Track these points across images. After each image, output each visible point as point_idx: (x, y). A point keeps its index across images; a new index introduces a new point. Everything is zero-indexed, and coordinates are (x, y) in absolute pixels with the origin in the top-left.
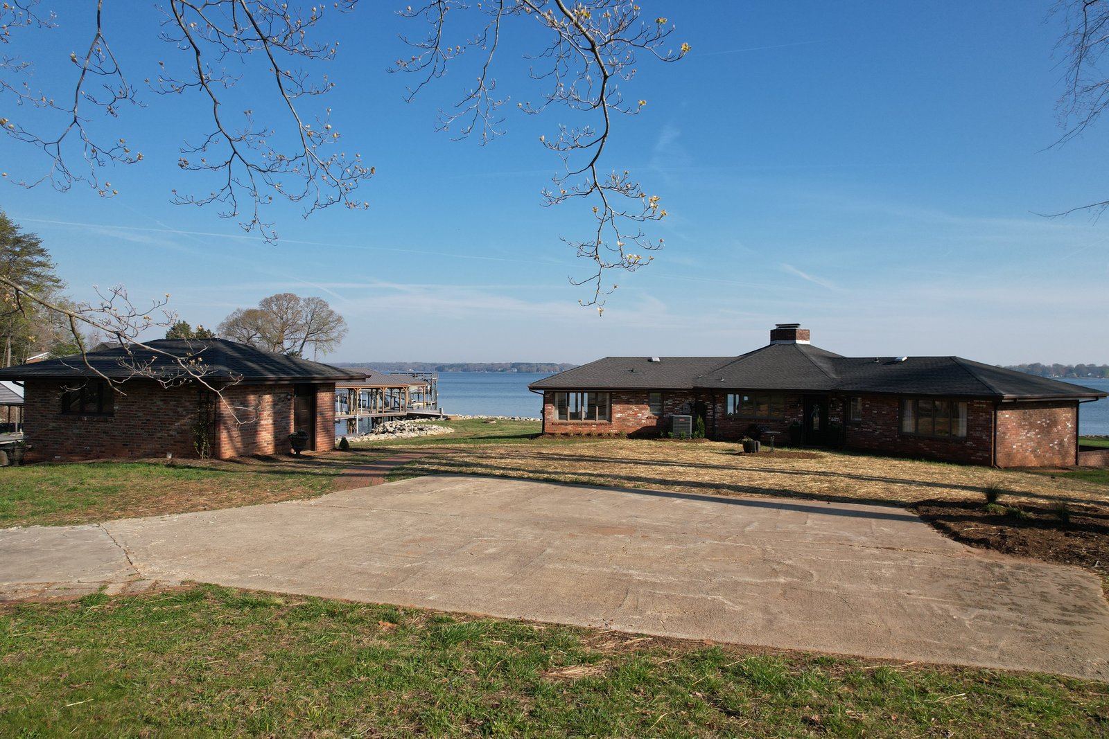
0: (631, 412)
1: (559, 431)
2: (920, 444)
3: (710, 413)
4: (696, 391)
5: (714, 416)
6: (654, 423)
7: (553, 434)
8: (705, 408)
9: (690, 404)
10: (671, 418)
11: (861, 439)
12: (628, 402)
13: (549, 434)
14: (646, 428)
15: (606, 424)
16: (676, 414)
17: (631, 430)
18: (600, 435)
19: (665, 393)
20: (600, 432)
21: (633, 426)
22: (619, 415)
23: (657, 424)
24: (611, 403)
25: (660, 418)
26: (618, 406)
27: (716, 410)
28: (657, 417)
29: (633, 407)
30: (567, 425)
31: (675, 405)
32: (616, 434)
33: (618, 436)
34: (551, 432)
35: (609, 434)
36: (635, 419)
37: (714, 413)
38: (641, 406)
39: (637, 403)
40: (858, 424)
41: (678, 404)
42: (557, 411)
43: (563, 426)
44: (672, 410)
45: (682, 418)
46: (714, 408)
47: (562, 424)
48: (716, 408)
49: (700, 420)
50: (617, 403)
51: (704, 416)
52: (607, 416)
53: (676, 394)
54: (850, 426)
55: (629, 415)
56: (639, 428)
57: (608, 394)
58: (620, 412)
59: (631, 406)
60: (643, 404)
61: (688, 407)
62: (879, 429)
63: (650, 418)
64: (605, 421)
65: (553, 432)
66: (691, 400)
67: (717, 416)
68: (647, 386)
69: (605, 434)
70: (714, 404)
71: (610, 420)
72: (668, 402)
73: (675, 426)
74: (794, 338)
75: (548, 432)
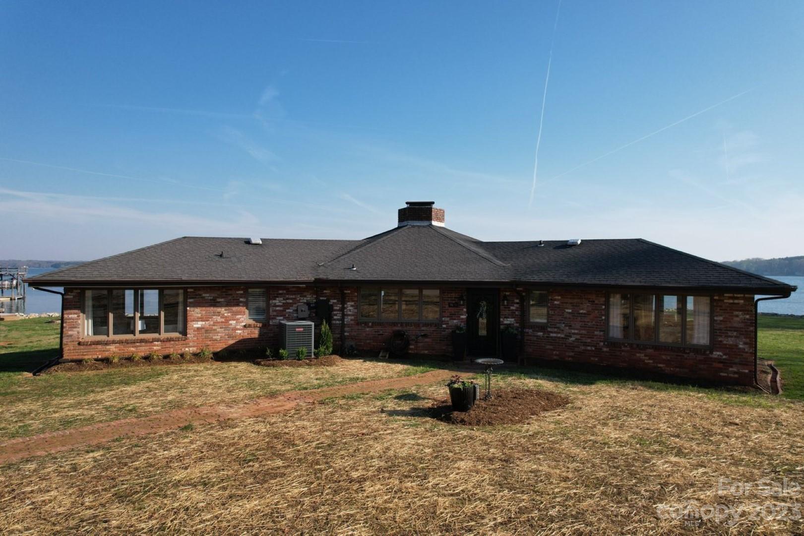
0: (219, 319)
1: (90, 355)
2: (638, 355)
3: (337, 316)
4: (318, 285)
5: (342, 319)
6: (255, 333)
7: (79, 362)
8: (331, 308)
9: (308, 304)
10: (282, 327)
11: (548, 347)
12: (214, 303)
13: (72, 361)
14: (243, 342)
15: (178, 339)
16: (289, 319)
17: (219, 347)
18: (167, 357)
19: (271, 289)
20: (166, 352)
21: (221, 341)
22: (199, 324)
23: (260, 335)
24: (186, 305)
25: (265, 326)
26: (198, 310)
27: (347, 312)
28: (259, 325)
29: (222, 310)
30: (107, 343)
31: (286, 306)
32: (195, 355)
33: (198, 357)
34: (75, 357)
35: (182, 355)
36: (226, 329)
37: (344, 315)
38: (235, 309)
39: (228, 304)
40: (542, 327)
41: (291, 305)
42: (90, 321)
43: (100, 347)
44: (281, 313)
45: (299, 326)
46: (342, 309)
47: (98, 343)
48: (346, 308)
49: (325, 327)
50: (196, 305)
51: (329, 320)
52: (180, 326)
53: (287, 289)
54: (531, 331)
55: (216, 323)
56: (231, 342)
57: (181, 291)
58: (201, 319)
59: (219, 309)
60: (238, 305)
61: (305, 308)
62: (574, 334)
63: (250, 326)
64: (176, 335)
65: (80, 357)
66: (309, 298)
67: (347, 320)
68: (245, 278)
69: (175, 356)
70: (343, 303)
71: (184, 333)
72: (277, 302)
73: (289, 339)
74: (429, 218)
75: (70, 358)
